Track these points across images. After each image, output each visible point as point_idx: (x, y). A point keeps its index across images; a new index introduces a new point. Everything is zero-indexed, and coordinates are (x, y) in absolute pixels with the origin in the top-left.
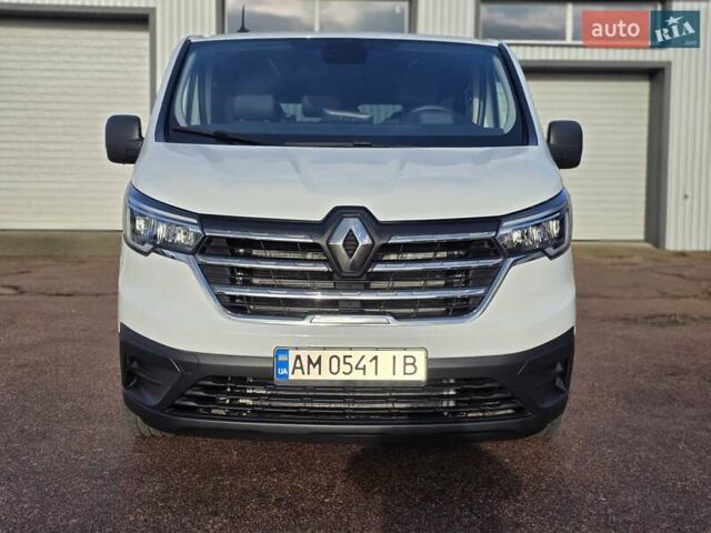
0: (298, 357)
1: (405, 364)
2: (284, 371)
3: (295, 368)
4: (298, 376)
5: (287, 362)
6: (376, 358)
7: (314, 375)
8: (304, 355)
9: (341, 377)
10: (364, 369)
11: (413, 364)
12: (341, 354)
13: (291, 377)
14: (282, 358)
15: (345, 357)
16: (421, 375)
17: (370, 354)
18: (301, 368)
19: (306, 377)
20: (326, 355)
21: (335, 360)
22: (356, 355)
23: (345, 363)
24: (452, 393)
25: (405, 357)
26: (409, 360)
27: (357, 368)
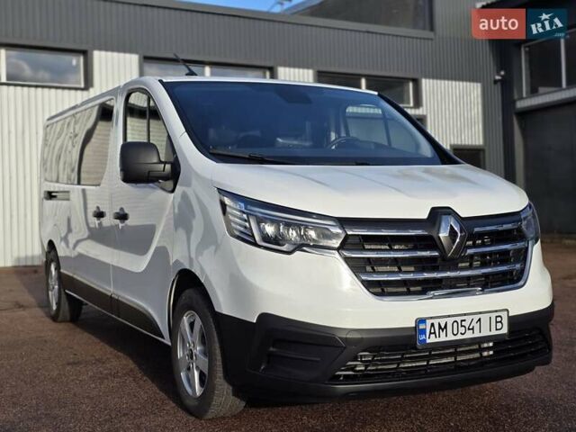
0: (432, 325)
1: (497, 322)
2: (423, 337)
3: (431, 333)
4: (432, 339)
5: (425, 330)
6: (479, 320)
7: (443, 338)
8: (436, 322)
9: (459, 337)
10: (473, 329)
11: (501, 322)
12: (459, 319)
13: (428, 341)
14: (422, 326)
15: (462, 321)
16: (505, 330)
17: (476, 318)
18: (435, 333)
19: (438, 340)
20: (450, 321)
21: (455, 324)
22: (468, 319)
23: (462, 326)
24: (491, 344)
25: (497, 317)
26: (499, 319)
27: (469, 329)
